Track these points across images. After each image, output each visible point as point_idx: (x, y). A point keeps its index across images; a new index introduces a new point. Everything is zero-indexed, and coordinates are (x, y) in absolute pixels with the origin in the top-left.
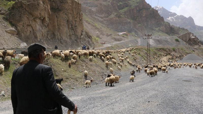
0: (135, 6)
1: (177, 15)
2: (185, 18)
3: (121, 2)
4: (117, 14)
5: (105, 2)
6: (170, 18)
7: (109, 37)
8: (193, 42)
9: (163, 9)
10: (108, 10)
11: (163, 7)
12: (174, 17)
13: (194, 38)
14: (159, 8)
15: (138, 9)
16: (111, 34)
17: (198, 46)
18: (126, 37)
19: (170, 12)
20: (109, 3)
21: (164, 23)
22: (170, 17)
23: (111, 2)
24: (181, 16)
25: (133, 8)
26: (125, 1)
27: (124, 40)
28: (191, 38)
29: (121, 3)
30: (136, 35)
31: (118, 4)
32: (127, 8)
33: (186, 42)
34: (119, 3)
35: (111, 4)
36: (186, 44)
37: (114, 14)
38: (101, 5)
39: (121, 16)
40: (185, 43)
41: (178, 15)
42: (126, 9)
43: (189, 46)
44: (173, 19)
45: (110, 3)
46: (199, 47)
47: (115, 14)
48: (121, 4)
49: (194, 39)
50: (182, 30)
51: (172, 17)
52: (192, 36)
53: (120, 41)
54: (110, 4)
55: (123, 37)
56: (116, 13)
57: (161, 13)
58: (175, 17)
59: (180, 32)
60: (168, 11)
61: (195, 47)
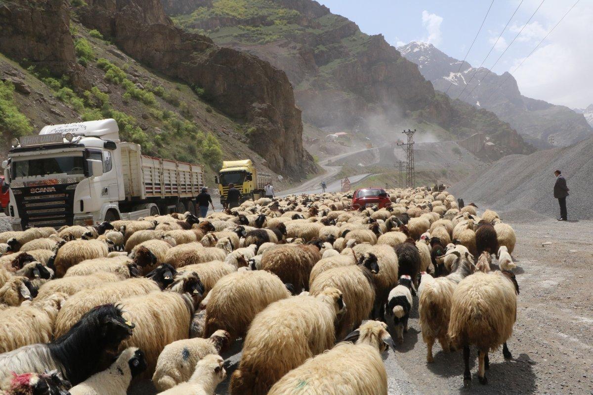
0: (358, 53)
1: (470, 69)
2: (494, 76)
3: (324, 45)
5: (283, 47)
6: (451, 77)
7: (313, 145)
8: (489, 154)
9: (433, 51)
11: (431, 45)
12: (464, 75)
13: (492, 146)
14: (422, 47)
15: (366, 61)
16: (317, 139)
18: (346, 143)
19: (451, 60)
20: (295, 51)
21: (435, 99)
22: (452, 75)
23: (300, 49)
24: (482, 70)
25: (353, 60)
26: (333, 43)
27: (345, 152)
28: (486, 145)
29: (322, 48)
31: (316, 52)
32: (339, 61)
33: (474, 154)
34: (318, 49)
35: (300, 53)
36: (476, 159)
37: (308, 80)
38: (274, 57)
39: (327, 84)
40: (472, 156)
41: (475, 69)
42: (336, 63)
43: (481, 163)
44: (460, 79)
45: (298, 52)
48: (322, 52)
49: (492, 148)
50: (481, 115)
51: (459, 74)
52: (488, 141)
53: (338, 154)
54: (298, 55)
55: (342, 144)
56: (313, 79)
57: (427, 61)
58: (466, 72)
59: (476, 119)
60: (446, 56)
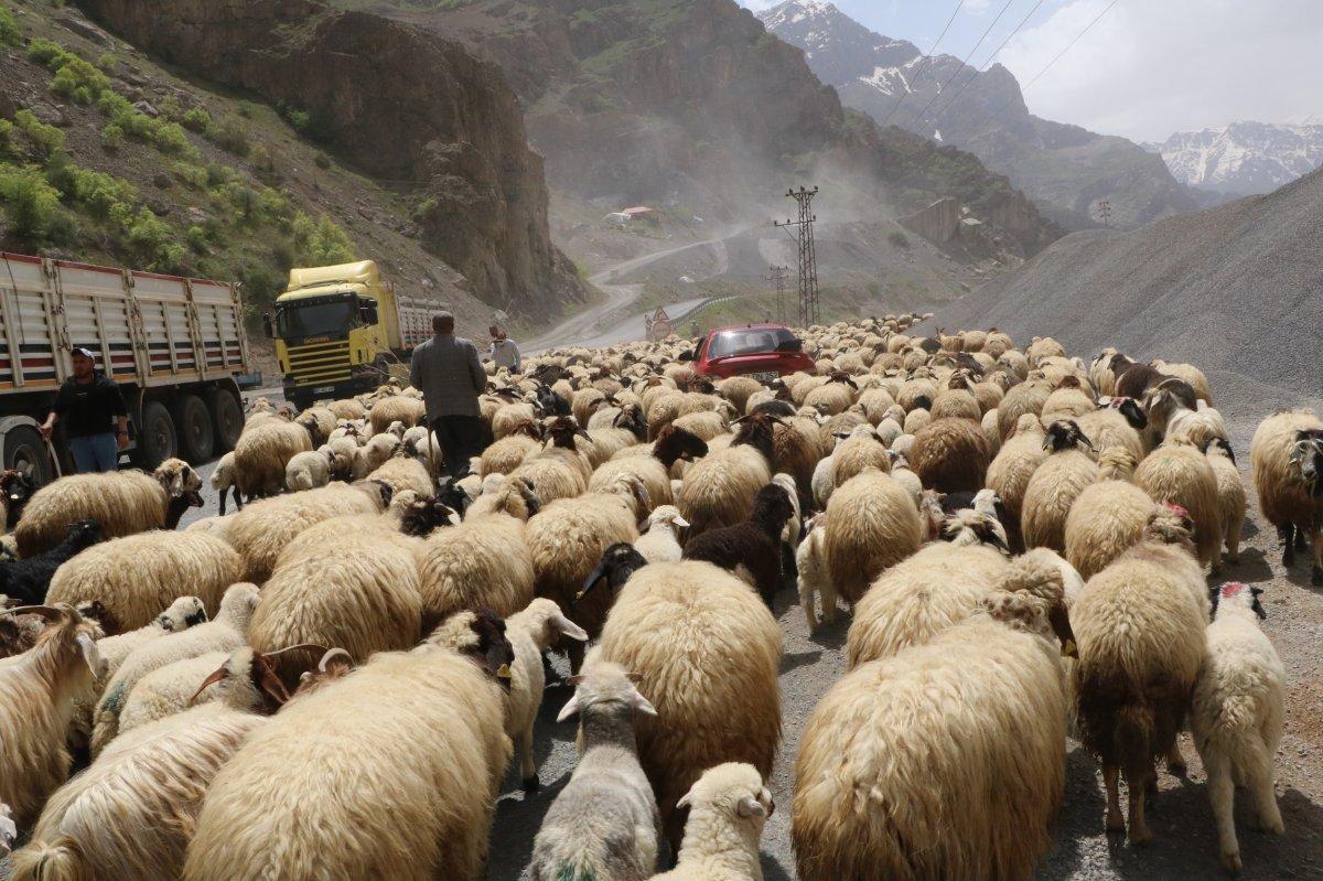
0: (667, 27)
1: (918, 59)
2: (971, 73)
3: (588, 8)
4: (573, 91)
6: (877, 77)
7: (574, 238)
8: (970, 244)
9: (836, 22)
10: (520, 71)
11: (831, 7)
12: (904, 72)
13: (975, 226)
14: (811, 10)
16: (583, 226)
17: (996, 262)
18: (650, 231)
19: (876, 38)
20: (525, 25)
21: (844, 126)
22: (879, 72)
23: (536, 19)
24: (945, 60)
25: (658, 43)
26: (610, 4)
27: (650, 252)
28: (962, 225)
29: (585, 16)
30: (700, 219)
31: (573, 25)
32: (625, 44)
33: (939, 247)
34: (577, 18)
35: (535, 29)
36: (941, 257)
37: (556, 91)
38: (477, 40)
39: (600, 99)
40: (934, 250)
42: (619, 51)
43: (954, 265)
44: (896, 82)
45: (531, 25)
46: (999, 266)
47: (567, 88)
48: (587, 25)
49: (977, 232)
50: (945, 160)
51: (893, 71)
52: (967, 216)
53: (632, 257)
54: (531, 34)
55: (641, 233)
56: (569, 88)
57: (822, 42)
58: (909, 65)
60: (864, 30)
61: (981, 271)
